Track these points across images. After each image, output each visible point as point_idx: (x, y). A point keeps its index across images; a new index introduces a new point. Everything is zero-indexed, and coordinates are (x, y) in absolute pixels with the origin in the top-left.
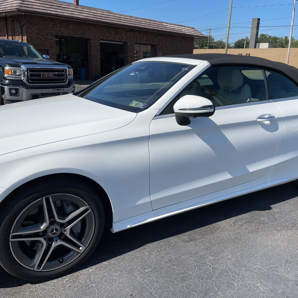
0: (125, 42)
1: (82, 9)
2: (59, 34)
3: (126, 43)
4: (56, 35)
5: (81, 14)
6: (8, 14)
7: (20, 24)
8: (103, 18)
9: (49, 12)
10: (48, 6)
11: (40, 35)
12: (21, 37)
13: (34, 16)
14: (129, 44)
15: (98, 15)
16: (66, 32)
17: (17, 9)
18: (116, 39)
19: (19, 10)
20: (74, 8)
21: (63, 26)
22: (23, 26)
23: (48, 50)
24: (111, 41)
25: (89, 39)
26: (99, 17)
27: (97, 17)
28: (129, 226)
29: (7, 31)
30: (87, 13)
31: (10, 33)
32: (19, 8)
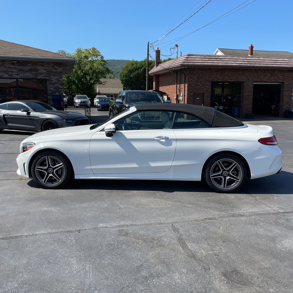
0: (281, 82)
1: (237, 58)
2: (215, 80)
3: (283, 83)
4: (211, 81)
5: (235, 62)
6: (175, 69)
7: (185, 75)
8: (258, 63)
9: (206, 64)
10: (207, 59)
11: (199, 82)
12: (184, 84)
13: (193, 68)
14: (286, 83)
15: (253, 61)
16: (220, 78)
17: (181, 64)
18: (271, 81)
19: (182, 65)
20: (230, 58)
21: (219, 74)
22: (186, 76)
23: (204, 93)
24: (266, 82)
25: (242, 82)
26: (253, 63)
27: (251, 63)
28: (81, 178)
29: (177, 80)
30: (242, 60)
31: (178, 82)
32: (182, 63)
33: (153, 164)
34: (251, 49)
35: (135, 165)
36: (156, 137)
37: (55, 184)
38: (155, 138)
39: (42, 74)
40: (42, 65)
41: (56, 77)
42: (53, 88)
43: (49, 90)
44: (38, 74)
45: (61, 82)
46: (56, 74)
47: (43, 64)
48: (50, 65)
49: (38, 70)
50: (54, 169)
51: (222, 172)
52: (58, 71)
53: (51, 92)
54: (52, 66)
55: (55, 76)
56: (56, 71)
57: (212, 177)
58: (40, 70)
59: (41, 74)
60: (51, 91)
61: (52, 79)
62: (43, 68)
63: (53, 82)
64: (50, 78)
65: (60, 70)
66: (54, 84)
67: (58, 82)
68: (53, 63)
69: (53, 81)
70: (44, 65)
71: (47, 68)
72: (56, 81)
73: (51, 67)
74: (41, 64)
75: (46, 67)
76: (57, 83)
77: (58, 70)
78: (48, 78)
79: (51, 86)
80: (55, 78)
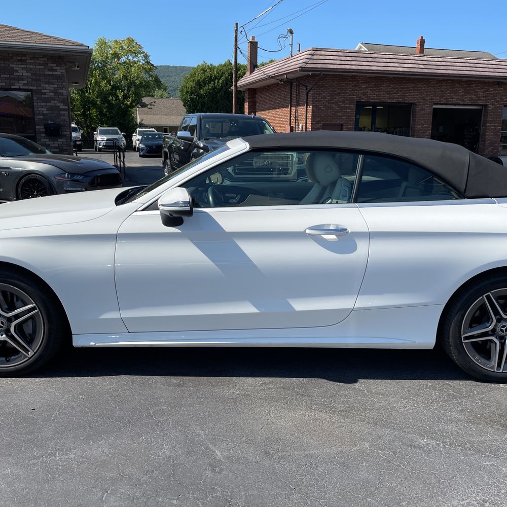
0: (482, 105)
1: (405, 57)
2: (363, 99)
3: (486, 106)
4: (357, 102)
5: (402, 65)
6: (290, 76)
7: (307, 89)
8: (442, 67)
9: (348, 67)
10: (349, 58)
11: (333, 103)
12: (305, 107)
13: (324, 75)
14: (491, 107)
15: (434, 63)
16: (372, 95)
17: (301, 67)
18: (465, 101)
19: (302, 69)
20: (391, 56)
21: (371, 87)
22: (309, 91)
23: (342, 125)
24: (455, 105)
25: (413, 104)
26: (434, 67)
27: (430, 67)
28: (92, 344)
29: (291, 99)
30: (414, 62)
31: (294, 103)
32: (303, 65)
33: (300, 306)
34: (421, 45)
35: (249, 309)
36: (311, 228)
37: (16, 363)
38: (308, 231)
39: (22, 79)
40: (22, 61)
41: (52, 87)
42: (46, 109)
43: (38, 112)
44: (14, 79)
45: (62, 97)
46: (51, 81)
47: (24, 58)
48: (38, 62)
49: (12, 71)
50: (10, 320)
51: (496, 325)
52: (54, 73)
53: (42, 117)
54: (42, 62)
55: (49, 83)
56: (51, 73)
57: (466, 338)
58: (17, 71)
59: (20, 79)
60: (43, 115)
61: (43, 91)
62: (23, 66)
63: (47, 96)
64: (39, 88)
65: (60, 71)
66: (47, 100)
67: (55, 97)
68: (44, 56)
69: (45, 93)
70: (25, 61)
71: (31, 67)
72: (53, 94)
73: (40, 64)
74: (18, 58)
75: (31, 64)
76: (54, 99)
77: (55, 70)
78: (35, 88)
79: (43, 104)
80: (49, 88)
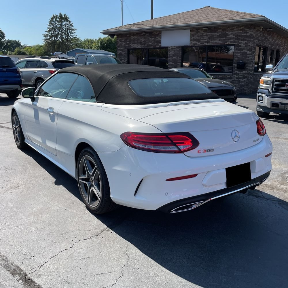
39: (231, 39)
40: (232, 30)
41: (245, 42)
42: (239, 55)
43: (236, 56)
44: (227, 40)
45: (249, 47)
46: (245, 39)
47: (233, 28)
48: (240, 29)
49: (227, 35)
52: (247, 34)
53: (237, 59)
54: (242, 29)
55: (244, 40)
56: (245, 34)
58: (229, 35)
59: (230, 39)
60: (238, 58)
61: (240, 45)
62: (232, 32)
63: (241, 47)
64: (238, 43)
65: (250, 32)
66: (241, 50)
67: (245, 47)
68: (243, 26)
69: (240, 46)
70: (234, 29)
71: (236, 32)
72: (244, 46)
73: (240, 30)
74: (231, 28)
75: (236, 31)
76: (244, 49)
77: (248, 33)
78: (236, 43)
79: (238, 52)
80: (243, 43)
